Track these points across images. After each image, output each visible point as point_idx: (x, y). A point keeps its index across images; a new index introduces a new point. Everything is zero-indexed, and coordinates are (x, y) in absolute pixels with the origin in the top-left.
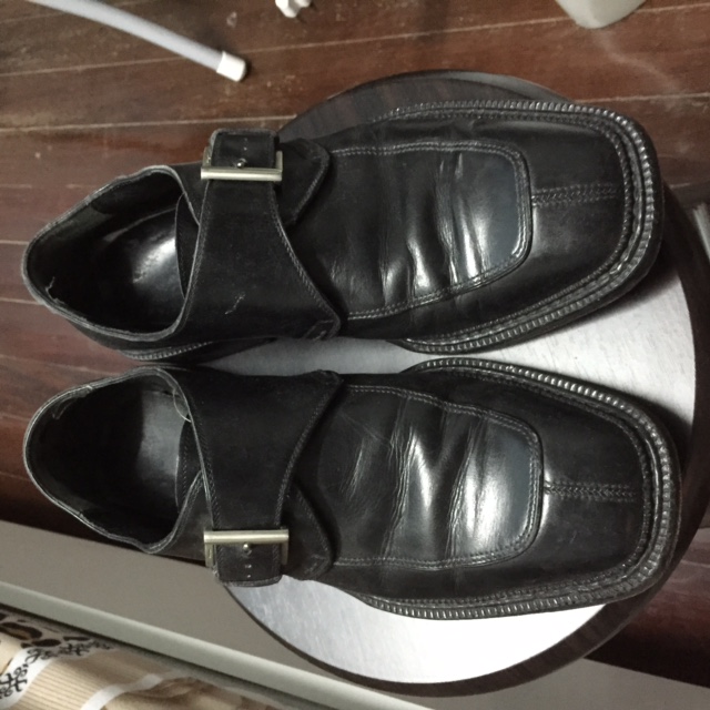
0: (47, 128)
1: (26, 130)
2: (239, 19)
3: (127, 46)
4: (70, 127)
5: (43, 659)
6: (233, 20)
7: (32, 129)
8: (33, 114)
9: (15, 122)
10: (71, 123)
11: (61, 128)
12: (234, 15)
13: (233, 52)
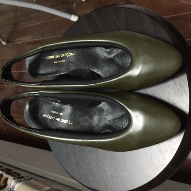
0: (31, 40)
1: (25, 41)
2: (76, 5)
3: (49, 16)
4: (36, 39)
5: (18, 183)
6: (75, 5)
7: (27, 41)
8: (27, 37)
9: (23, 40)
10: (36, 38)
11: (34, 40)
12: (75, 4)
13: (75, 14)
